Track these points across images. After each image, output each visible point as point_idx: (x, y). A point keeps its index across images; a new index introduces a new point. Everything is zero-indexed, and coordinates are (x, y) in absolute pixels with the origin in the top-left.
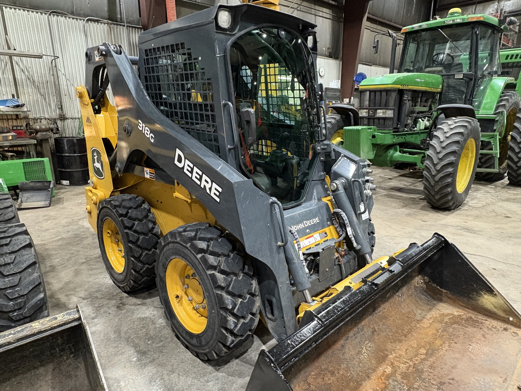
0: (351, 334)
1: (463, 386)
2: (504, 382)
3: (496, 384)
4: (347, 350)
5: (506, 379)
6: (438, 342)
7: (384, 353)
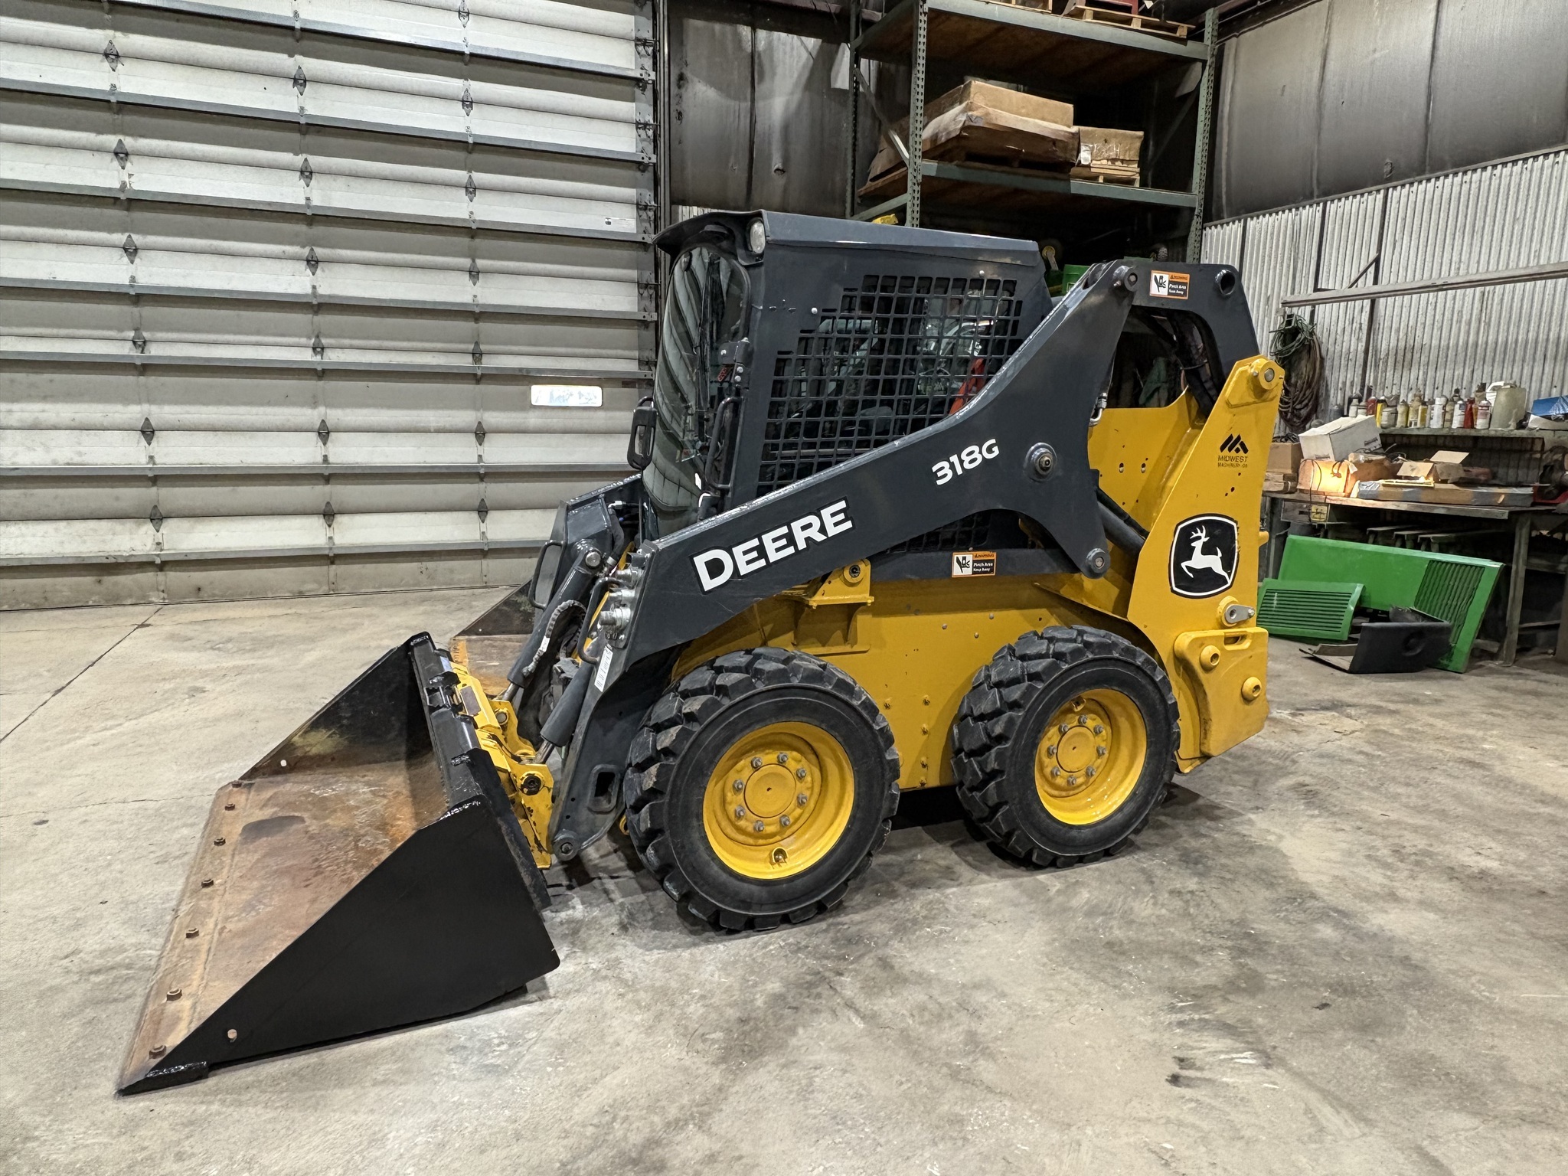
2: (224, 927)
3: (236, 918)
5: (221, 933)
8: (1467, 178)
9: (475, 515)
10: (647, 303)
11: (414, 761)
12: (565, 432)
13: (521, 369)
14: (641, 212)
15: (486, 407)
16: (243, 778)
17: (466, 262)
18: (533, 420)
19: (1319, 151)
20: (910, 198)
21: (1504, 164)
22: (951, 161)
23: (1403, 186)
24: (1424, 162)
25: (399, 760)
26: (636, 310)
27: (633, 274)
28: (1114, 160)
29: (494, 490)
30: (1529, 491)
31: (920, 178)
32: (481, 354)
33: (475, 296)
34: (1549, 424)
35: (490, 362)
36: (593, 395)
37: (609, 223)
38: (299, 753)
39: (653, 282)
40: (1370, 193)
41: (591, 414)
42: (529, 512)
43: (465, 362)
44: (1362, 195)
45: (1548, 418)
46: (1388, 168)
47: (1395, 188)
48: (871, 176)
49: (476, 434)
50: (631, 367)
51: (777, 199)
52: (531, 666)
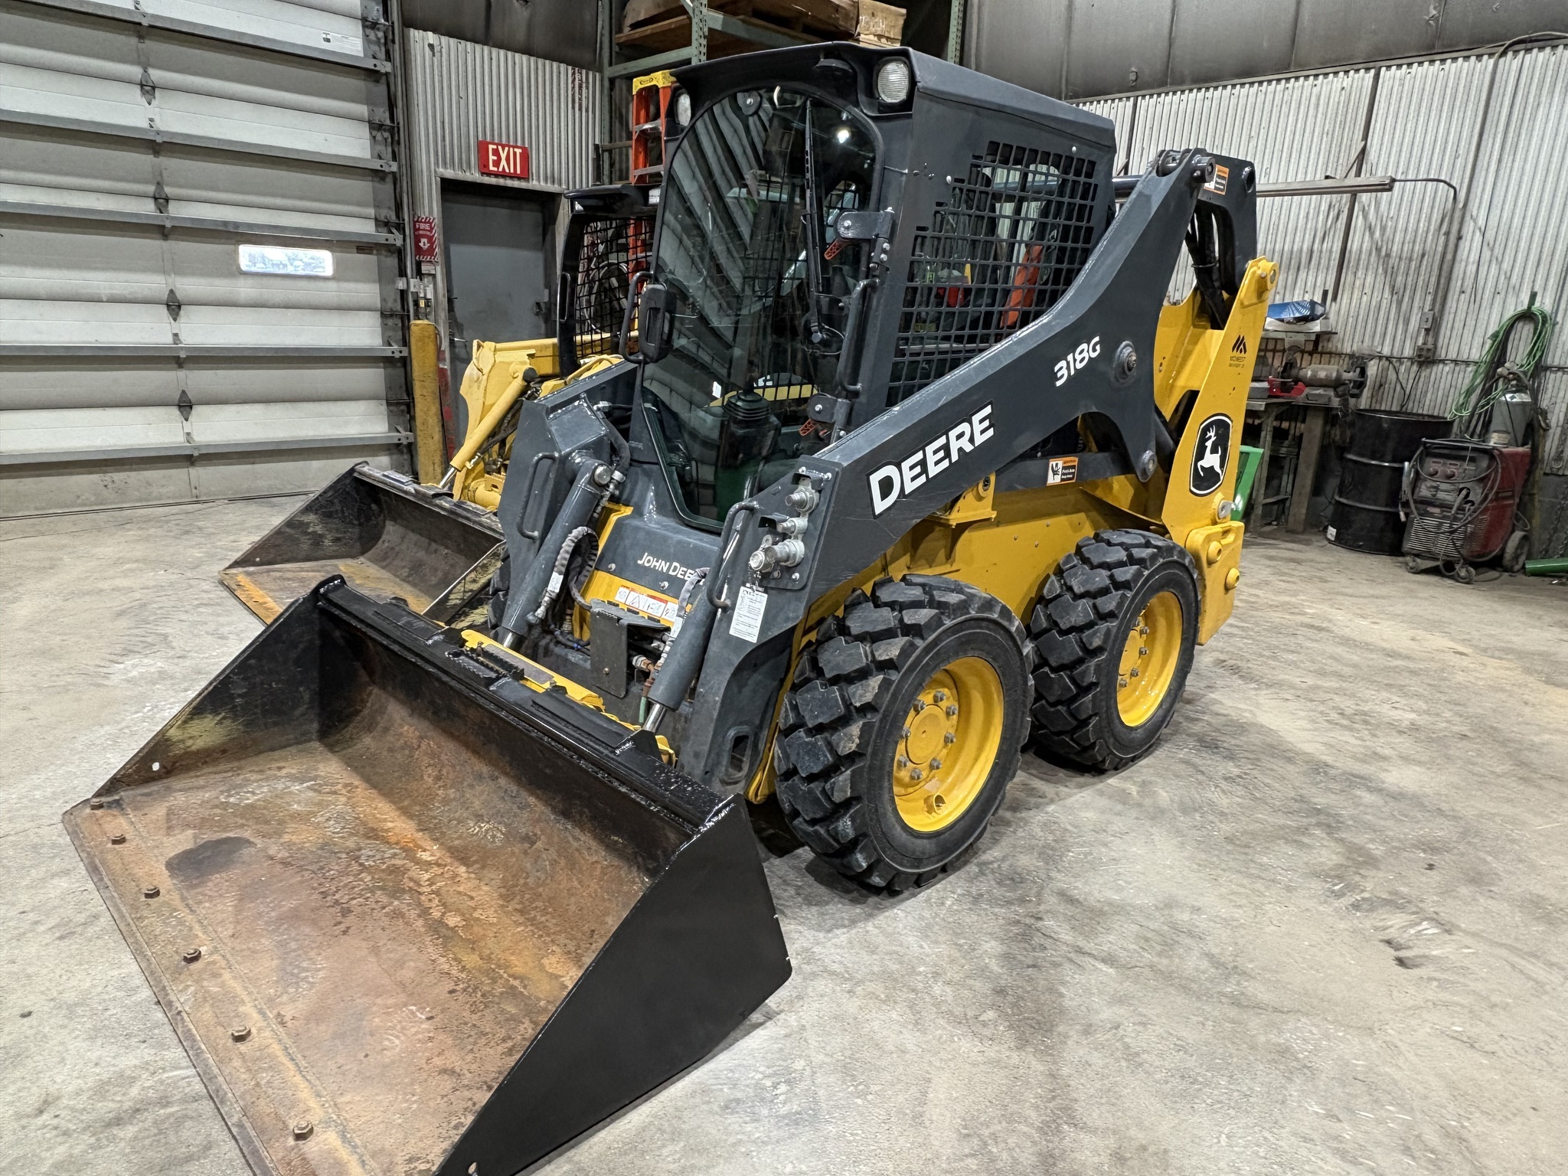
0: (503, 781)
1: (319, 939)
2: (279, 1014)
3: (285, 998)
4: (479, 789)
5: (283, 1024)
6: (471, 960)
7: (475, 862)
8: (1209, 94)
9: (175, 412)
10: (380, 148)
11: (332, 739)
12: (287, 307)
13: (225, 223)
14: (368, 31)
15: (179, 271)
16: (98, 794)
17: (136, 72)
18: (244, 290)
19: (1068, 53)
20: (696, 52)
21: (1243, 85)
22: (734, 14)
23: (1151, 96)
24: (1166, 75)
25: (309, 741)
26: (368, 156)
27: (362, 110)
28: (880, 37)
29: (198, 380)
30: (1265, 385)
31: (706, 30)
32: (167, 200)
33: (151, 120)
34: (1281, 326)
35: (180, 211)
36: (323, 261)
37: (328, 40)
38: (177, 751)
39: (388, 122)
40: (1120, 99)
41: (321, 284)
42: (247, 407)
43: (146, 208)
44: (1113, 100)
45: (1282, 320)
46: (1133, 77)
47: (1144, 96)
48: (629, 21)
49: (168, 306)
50: (364, 228)
51: (521, 36)
52: (541, 612)
